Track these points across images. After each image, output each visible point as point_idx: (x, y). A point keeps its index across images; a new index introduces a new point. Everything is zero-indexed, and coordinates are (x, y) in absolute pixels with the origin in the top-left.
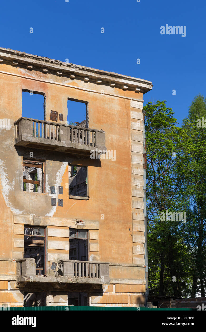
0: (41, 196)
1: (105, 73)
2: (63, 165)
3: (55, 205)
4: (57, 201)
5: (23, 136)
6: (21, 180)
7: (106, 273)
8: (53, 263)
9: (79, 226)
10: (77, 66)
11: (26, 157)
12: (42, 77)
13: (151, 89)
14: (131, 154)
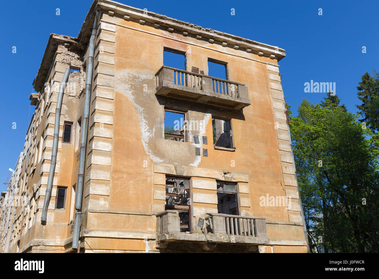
0: (184, 145)
1: (242, 39)
2: (206, 116)
3: (199, 155)
4: (201, 152)
5: (164, 83)
6: (163, 128)
7: (264, 230)
8: (200, 219)
9: (227, 177)
10: (215, 31)
11: (167, 106)
12: (183, 39)
13: (284, 56)
14: (273, 111)
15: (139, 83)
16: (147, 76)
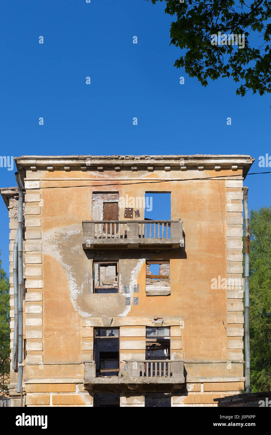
0: (112, 297)
1: (187, 157)
2: (139, 262)
3: (129, 304)
4: (132, 300)
6: (91, 283)
9: (157, 323)
10: (152, 156)
11: (96, 259)
12: (115, 175)
14: (226, 240)
15: (66, 240)
16: (74, 231)
